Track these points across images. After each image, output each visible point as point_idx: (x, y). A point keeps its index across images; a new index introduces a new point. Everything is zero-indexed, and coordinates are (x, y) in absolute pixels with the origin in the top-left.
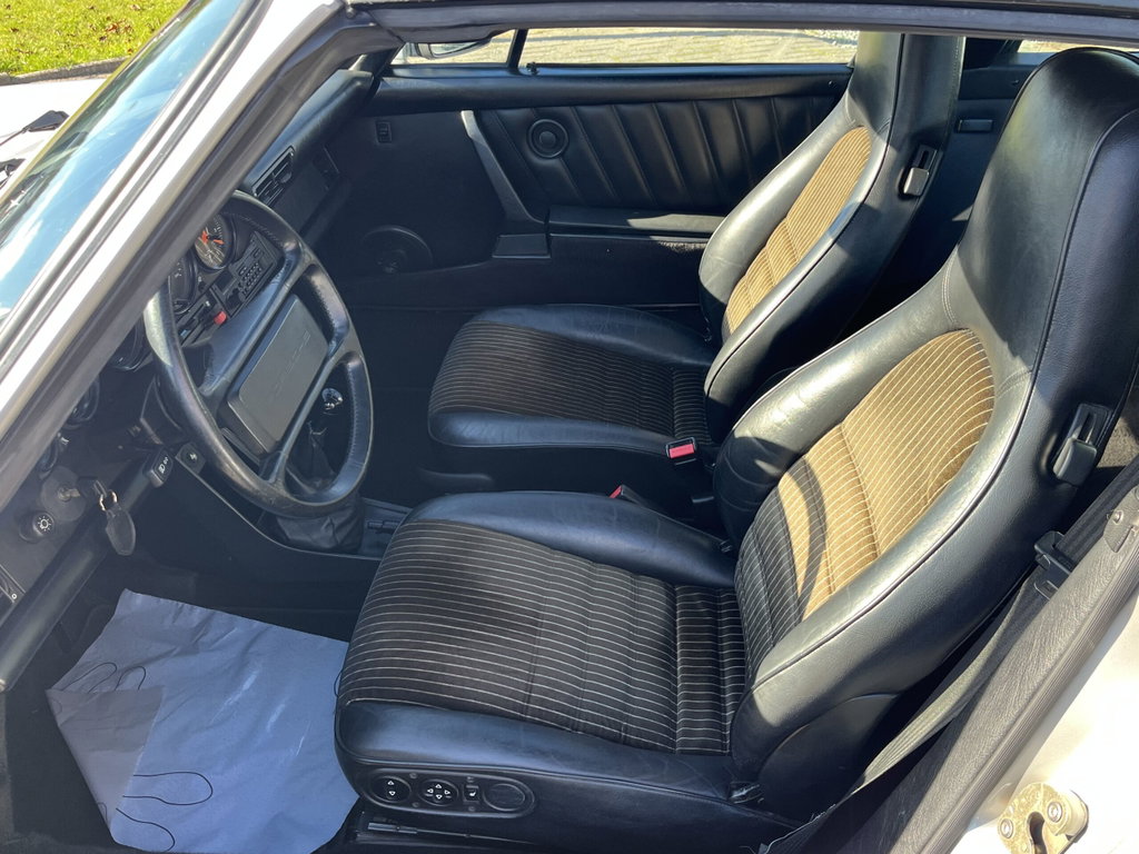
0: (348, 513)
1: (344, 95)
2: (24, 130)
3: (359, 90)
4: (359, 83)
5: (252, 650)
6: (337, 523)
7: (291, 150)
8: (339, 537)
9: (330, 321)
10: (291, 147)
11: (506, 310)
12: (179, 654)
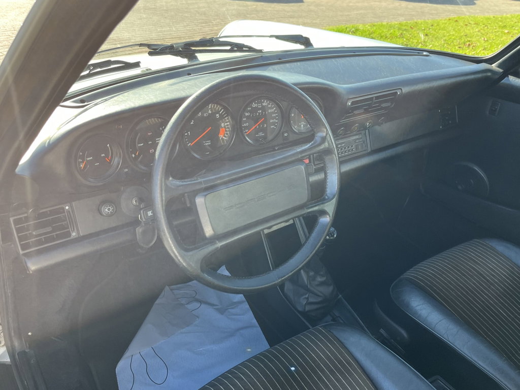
0: (320, 299)
1: (472, 77)
2: (271, 36)
3: (487, 78)
4: (489, 74)
5: (241, 331)
6: (311, 300)
7: (400, 91)
8: (307, 308)
9: (326, 188)
10: (401, 89)
11: (509, 245)
12: (217, 309)
